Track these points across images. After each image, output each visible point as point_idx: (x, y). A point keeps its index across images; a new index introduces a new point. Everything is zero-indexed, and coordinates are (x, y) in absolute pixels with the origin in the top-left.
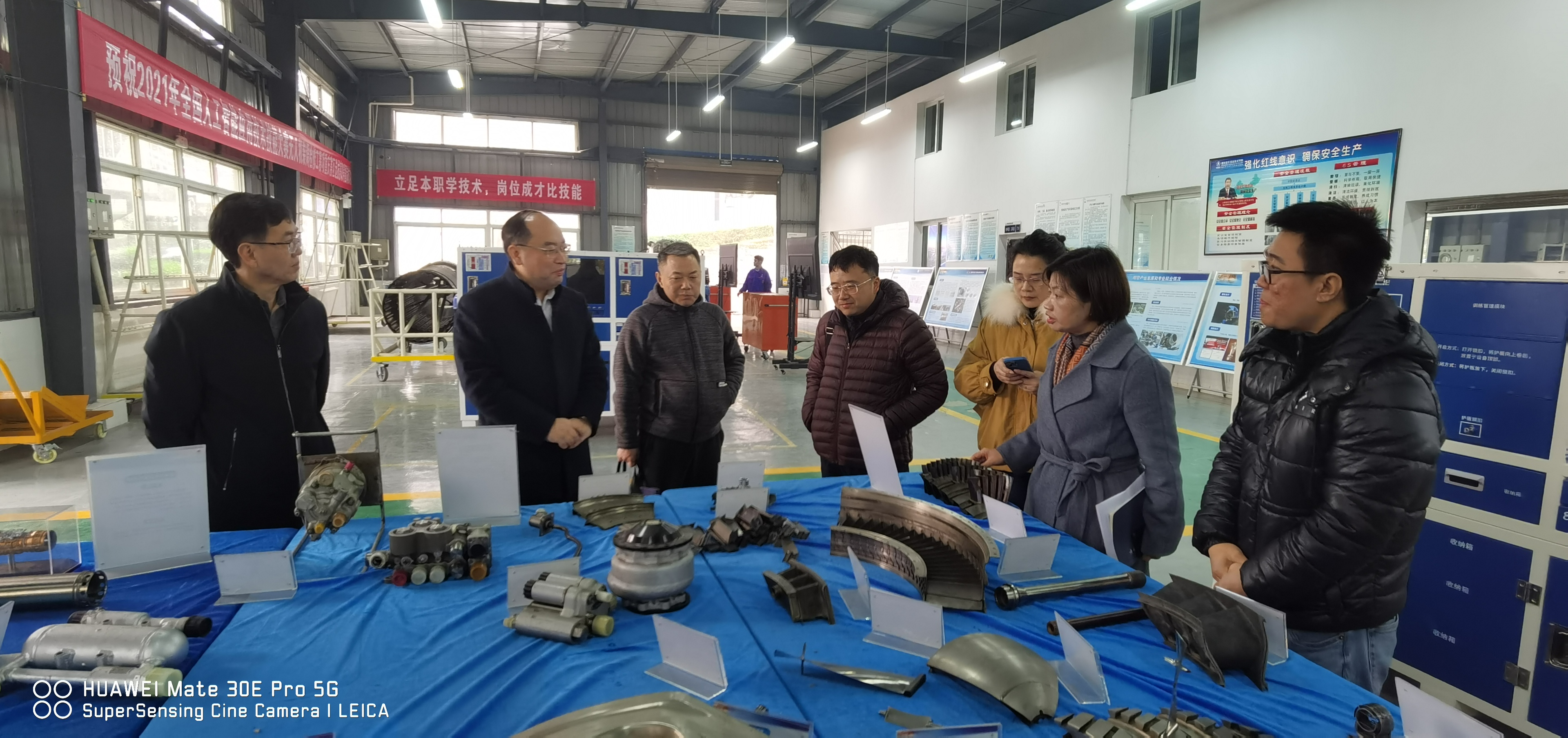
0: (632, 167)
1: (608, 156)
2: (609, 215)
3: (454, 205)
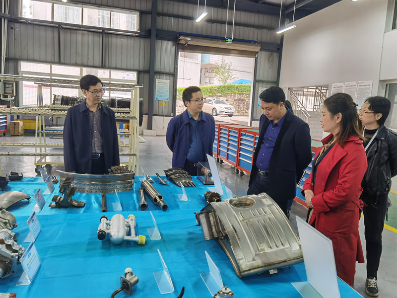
0: (170, 43)
1: (157, 35)
2: (155, 73)
3: (60, 63)
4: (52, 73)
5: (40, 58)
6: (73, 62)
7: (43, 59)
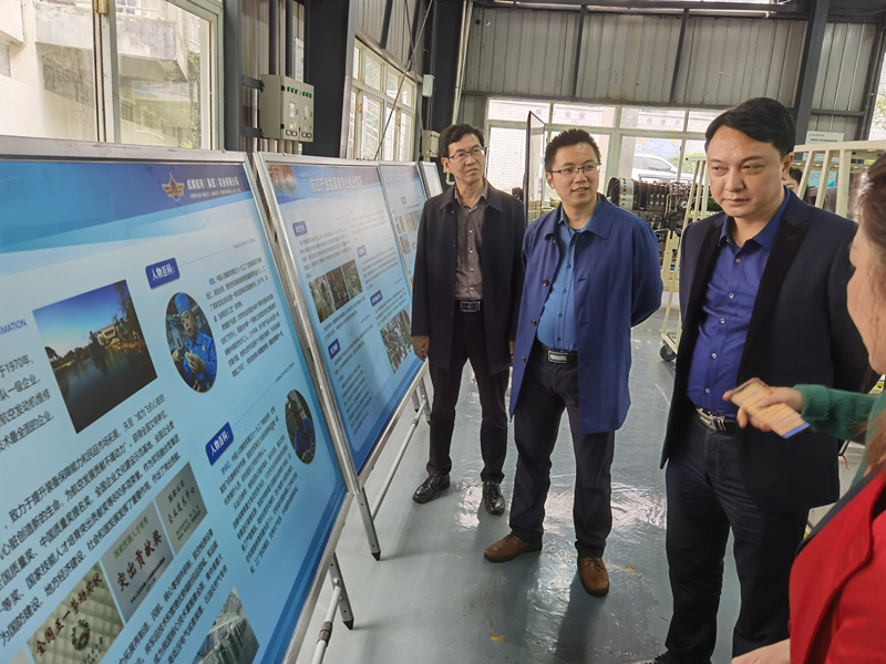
3: (573, 98)
4: (553, 122)
5: (529, 91)
6: (601, 93)
7: (536, 90)
